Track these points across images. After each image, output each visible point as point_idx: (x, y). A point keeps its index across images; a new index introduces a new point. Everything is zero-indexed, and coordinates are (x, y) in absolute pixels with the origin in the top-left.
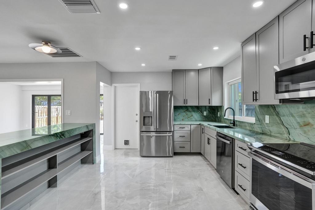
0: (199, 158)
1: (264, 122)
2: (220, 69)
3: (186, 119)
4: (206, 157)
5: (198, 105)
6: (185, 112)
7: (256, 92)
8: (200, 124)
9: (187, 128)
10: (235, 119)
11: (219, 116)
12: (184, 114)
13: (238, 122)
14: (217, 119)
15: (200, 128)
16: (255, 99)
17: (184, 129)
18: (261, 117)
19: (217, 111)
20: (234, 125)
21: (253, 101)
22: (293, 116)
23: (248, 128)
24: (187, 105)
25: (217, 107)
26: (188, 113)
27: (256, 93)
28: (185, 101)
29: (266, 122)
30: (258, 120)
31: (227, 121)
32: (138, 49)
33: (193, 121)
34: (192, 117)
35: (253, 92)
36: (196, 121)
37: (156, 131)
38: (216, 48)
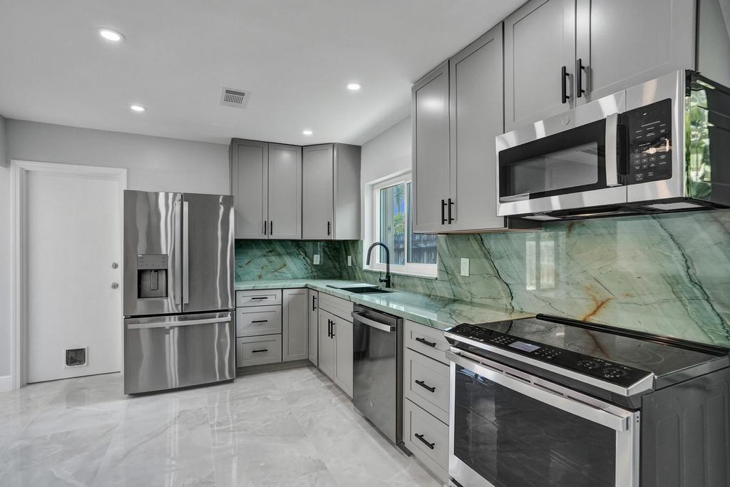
0: (307, 373)
1: (456, 274)
2: (354, 152)
3: (270, 276)
4: (322, 369)
5: (300, 238)
6: (265, 256)
7: (450, 200)
8: (306, 287)
9: (274, 298)
10: (390, 271)
11: (350, 264)
12: (264, 260)
13: (396, 278)
14: (345, 273)
15: (306, 295)
16: (446, 217)
17: (264, 302)
18: (450, 263)
19: (344, 252)
20: (388, 286)
21: (443, 223)
22: (519, 257)
23: (420, 289)
24: (271, 237)
25: (345, 243)
26: (273, 258)
27: (450, 203)
28: (268, 226)
29: (462, 274)
30: (445, 270)
31: (371, 276)
33: (287, 279)
34: (284, 270)
35: (443, 201)
36: (295, 278)
37: (182, 314)
38: (354, 87)
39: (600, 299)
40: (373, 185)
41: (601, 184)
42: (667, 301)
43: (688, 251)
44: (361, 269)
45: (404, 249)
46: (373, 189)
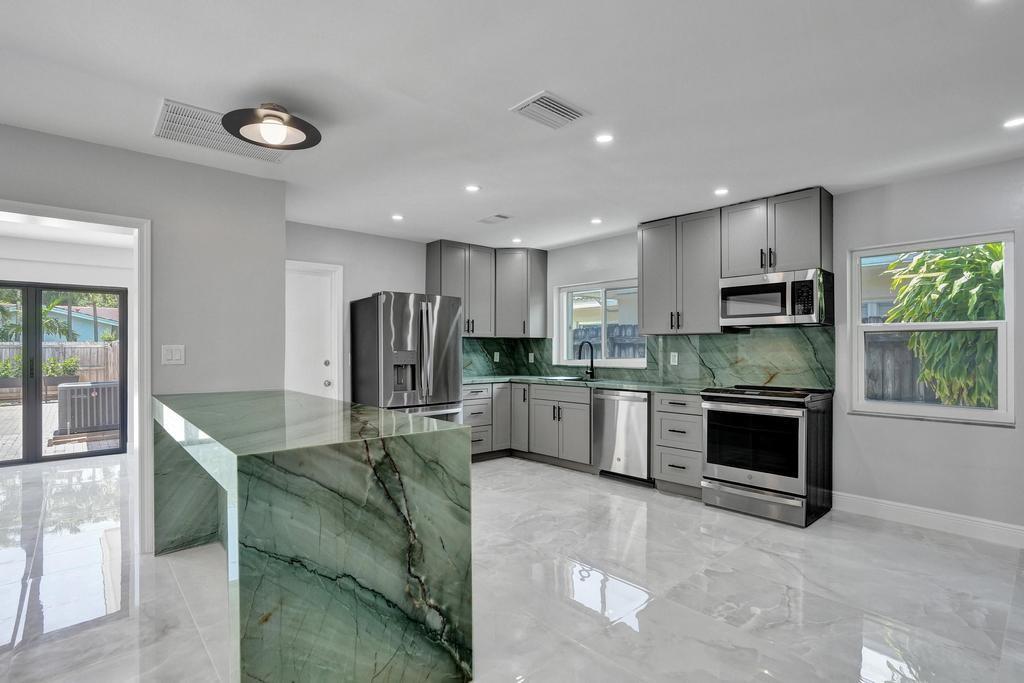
5: (493, 336)
7: (678, 313)
8: (510, 382)
10: (596, 366)
11: (531, 360)
13: (602, 370)
14: (524, 370)
15: (509, 389)
16: (675, 324)
17: (480, 395)
18: (658, 356)
19: (522, 350)
20: (592, 376)
21: (671, 328)
22: (720, 351)
23: (628, 377)
24: (473, 335)
27: (679, 315)
28: (471, 325)
29: (672, 363)
30: (653, 361)
31: (566, 371)
32: (472, 189)
34: (471, 367)
35: (672, 313)
37: (427, 405)
39: (772, 373)
40: (560, 289)
41: (783, 313)
42: (806, 371)
43: (816, 346)
44: (549, 364)
45: (600, 345)
46: (560, 292)
